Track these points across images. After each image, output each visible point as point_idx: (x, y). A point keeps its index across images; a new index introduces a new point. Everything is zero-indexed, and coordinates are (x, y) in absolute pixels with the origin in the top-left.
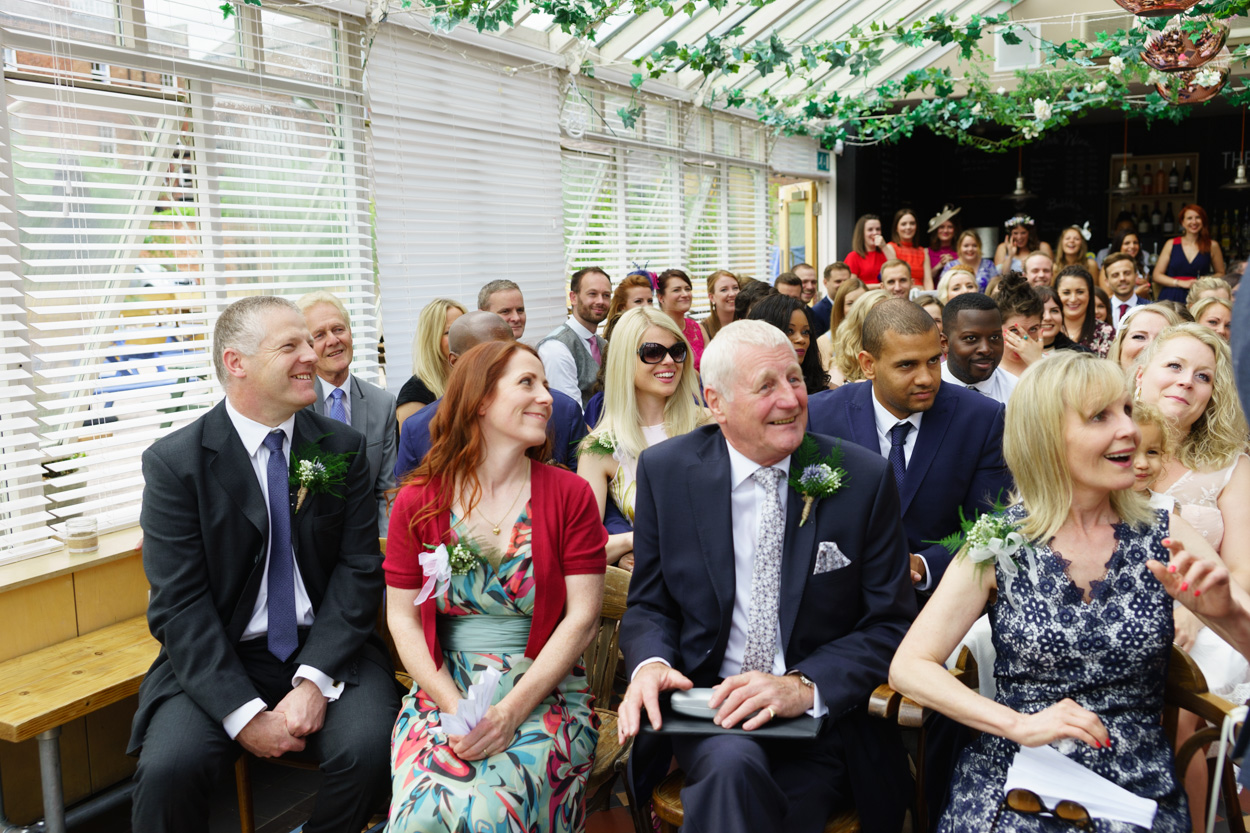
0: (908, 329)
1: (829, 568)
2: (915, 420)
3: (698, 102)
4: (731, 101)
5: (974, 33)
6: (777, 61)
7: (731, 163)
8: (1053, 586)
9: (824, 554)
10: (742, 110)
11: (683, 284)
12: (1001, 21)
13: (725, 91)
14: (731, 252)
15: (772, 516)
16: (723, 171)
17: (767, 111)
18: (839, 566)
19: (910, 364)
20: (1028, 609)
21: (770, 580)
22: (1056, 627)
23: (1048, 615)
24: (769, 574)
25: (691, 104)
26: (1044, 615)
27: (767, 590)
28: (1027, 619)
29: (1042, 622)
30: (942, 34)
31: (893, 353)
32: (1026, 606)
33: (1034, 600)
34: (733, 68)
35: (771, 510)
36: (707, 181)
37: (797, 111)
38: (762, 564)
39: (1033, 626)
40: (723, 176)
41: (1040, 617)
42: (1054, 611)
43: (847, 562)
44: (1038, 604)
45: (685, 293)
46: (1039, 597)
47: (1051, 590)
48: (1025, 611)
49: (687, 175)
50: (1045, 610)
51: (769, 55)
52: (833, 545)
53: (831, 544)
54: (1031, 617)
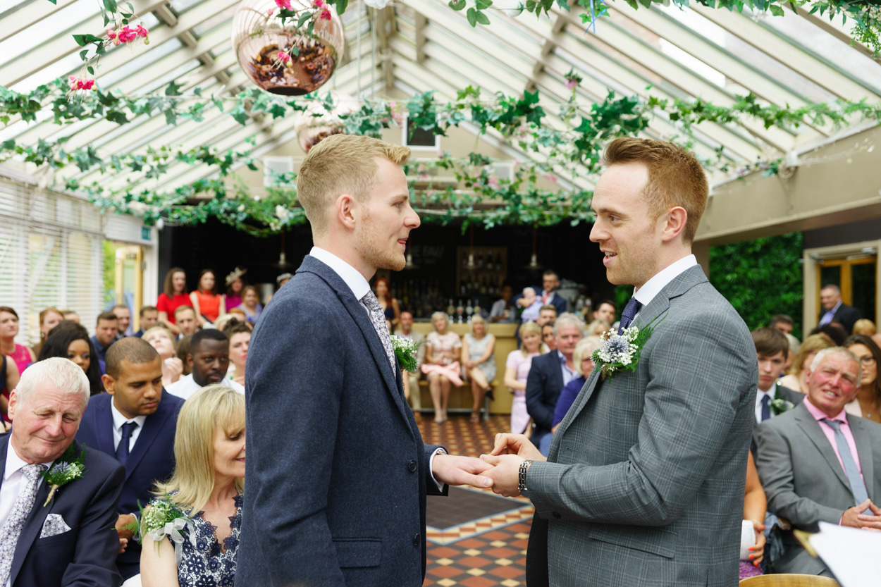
0: (138, 359)
1: (51, 534)
2: (139, 421)
3: (42, 184)
4: (68, 187)
5: (229, 161)
6: (92, 163)
7: (70, 229)
8: (205, 545)
9: (50, 523)
10: (77, 193)
11: (10, 316)
12: (246, 154)
13: (64, 179)
14: (69, 294)
15: (26, 499)
16: (64, 235)
17: (96, 197)
18: (61, 532)
19: (140, 384)
20: (190, 563)
21: (10, 547)
22: (208, 573)
23: (203, 565)
24: (10, 541)
25: (36, 186)
26: (200, 566)
27: (6, 553)
28: (189, 570)
29: (199, 571)
30: (208, 159)
31: (128, 376)
32: (189, 561)
33: (194, 556)
34: (59, 164)
35: (27, 494)
36: (50, 242)
37: (120, 198)
38: (6, 534)
39: (193, 575)
40: (64, 239)
41: (198, 567)
42: (206, 563)
43: (68, 528)
44: (196, 559)
45: (11, 323)
46: (198, 554)
47: (204, 547)
48: (188, 564)
49: (31, 236)
50: (201, 563)
51: (86, 158)
52: (59, 517)
53: (57, 515)
54: (191, 568)
